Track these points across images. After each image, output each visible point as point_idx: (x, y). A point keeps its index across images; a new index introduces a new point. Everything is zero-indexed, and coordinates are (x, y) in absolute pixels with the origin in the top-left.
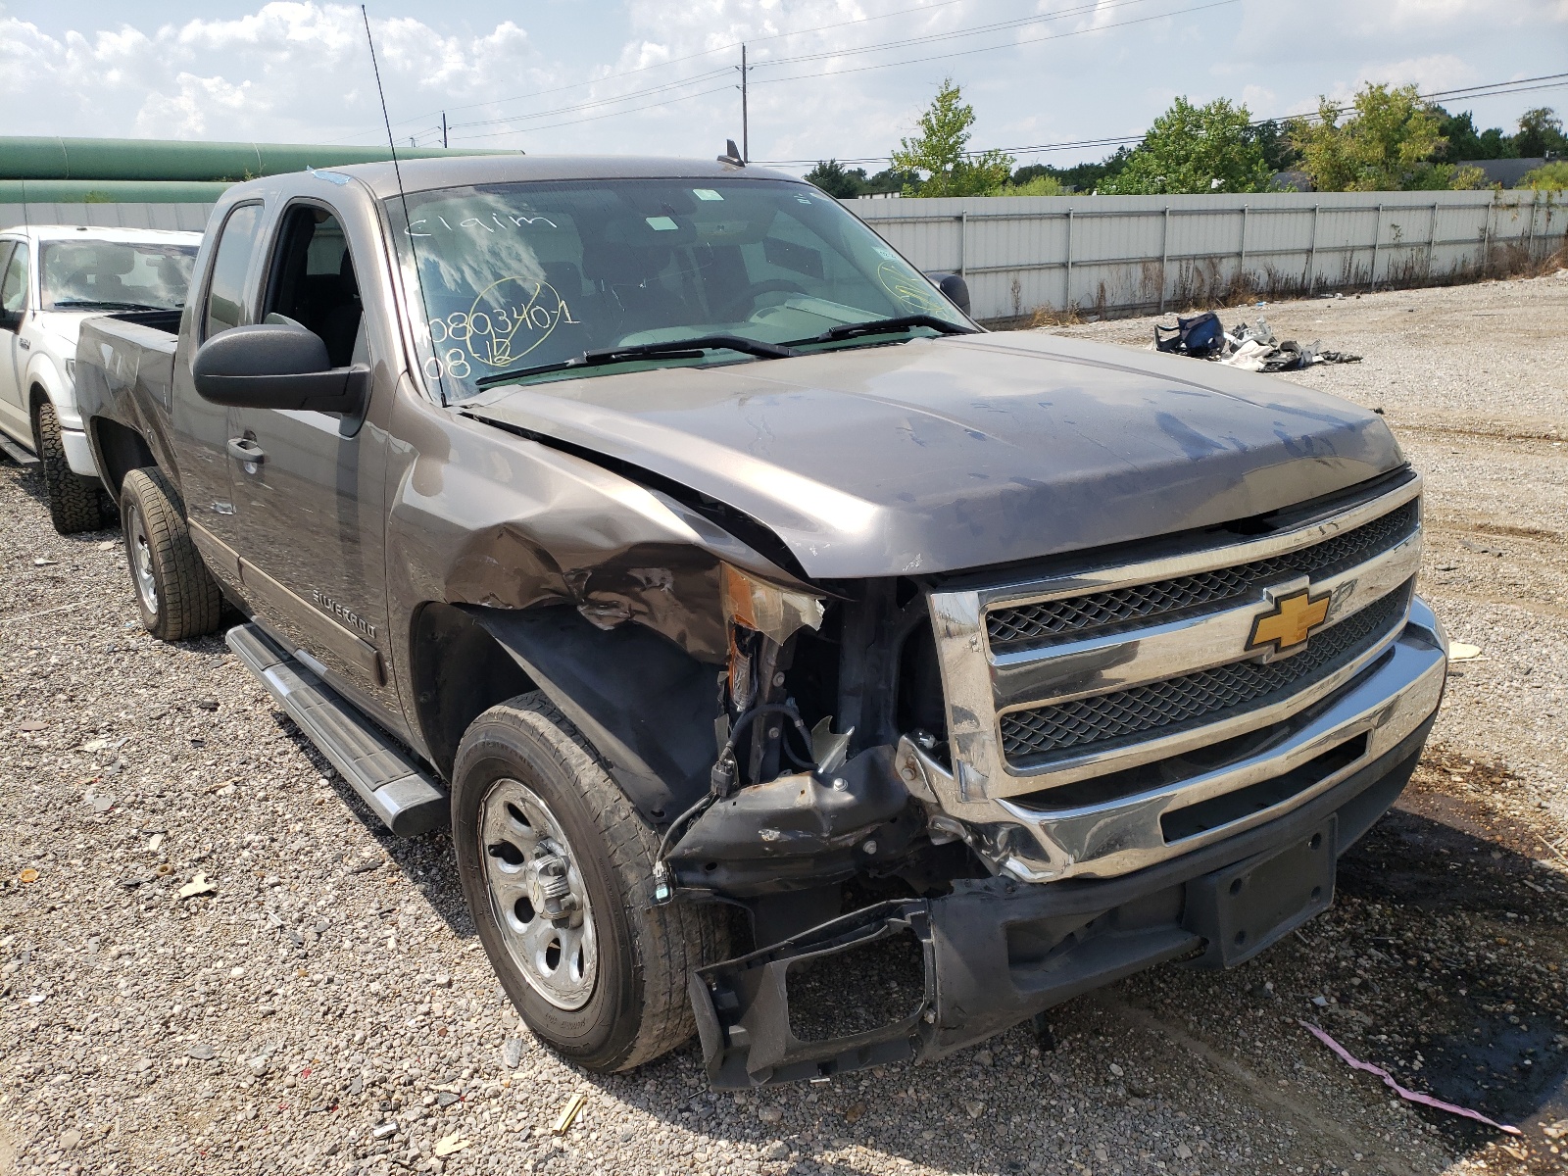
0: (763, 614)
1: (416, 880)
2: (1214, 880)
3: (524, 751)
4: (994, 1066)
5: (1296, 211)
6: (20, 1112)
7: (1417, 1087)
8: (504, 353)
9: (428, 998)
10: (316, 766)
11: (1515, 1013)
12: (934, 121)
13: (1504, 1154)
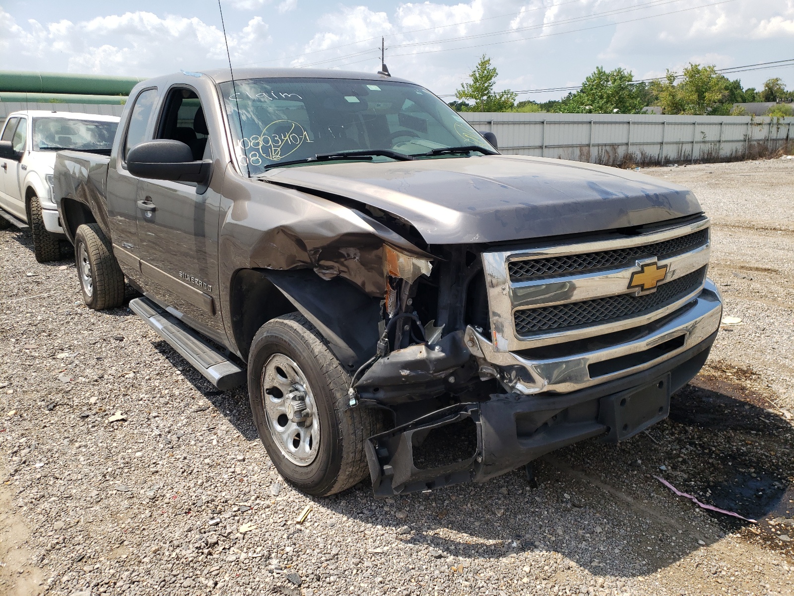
0: (402, 270)
1: (226, 415)
2: (613, 398)
3: (286, 338)
4: (509, 494)
5: (655, 123)
6: (33, 514)
7: (708, 503)
8: (277, 154)
9: (233, 466)
10: (174, 366)
11: (754, 472)
12: (477, 75)
13: (750, 531)
